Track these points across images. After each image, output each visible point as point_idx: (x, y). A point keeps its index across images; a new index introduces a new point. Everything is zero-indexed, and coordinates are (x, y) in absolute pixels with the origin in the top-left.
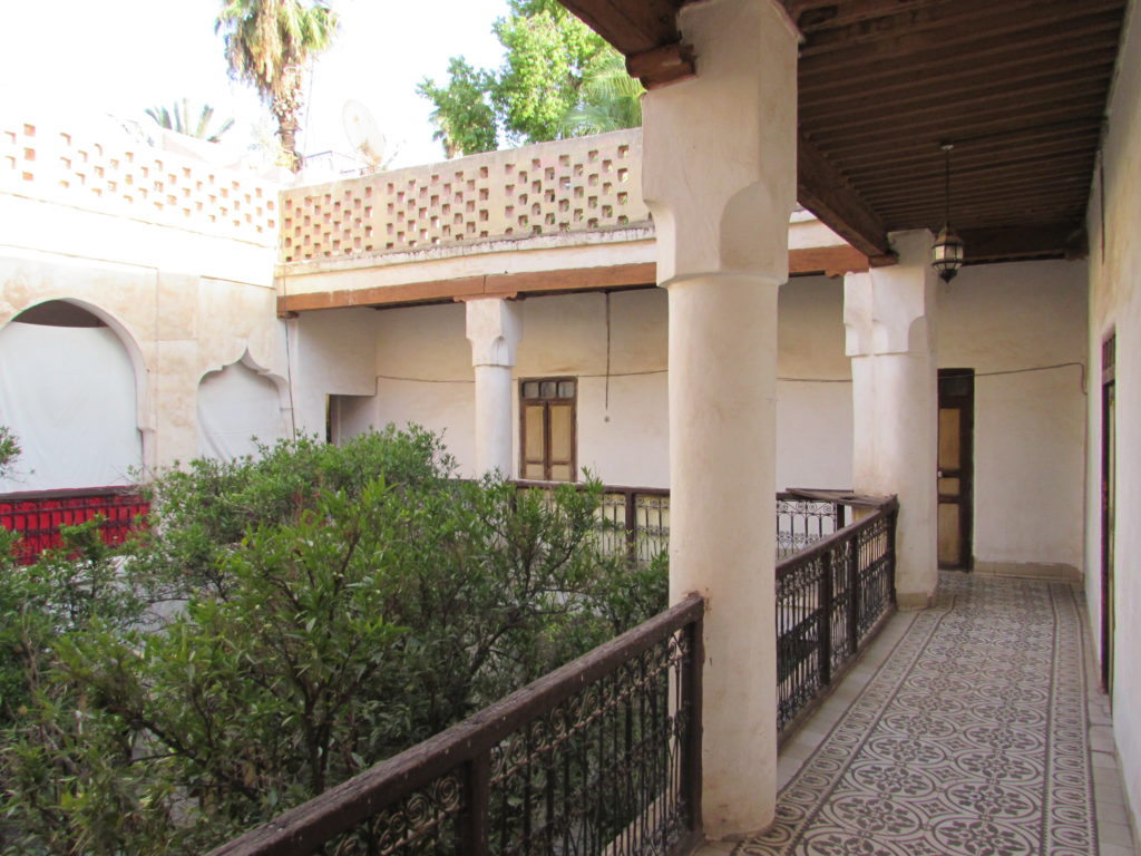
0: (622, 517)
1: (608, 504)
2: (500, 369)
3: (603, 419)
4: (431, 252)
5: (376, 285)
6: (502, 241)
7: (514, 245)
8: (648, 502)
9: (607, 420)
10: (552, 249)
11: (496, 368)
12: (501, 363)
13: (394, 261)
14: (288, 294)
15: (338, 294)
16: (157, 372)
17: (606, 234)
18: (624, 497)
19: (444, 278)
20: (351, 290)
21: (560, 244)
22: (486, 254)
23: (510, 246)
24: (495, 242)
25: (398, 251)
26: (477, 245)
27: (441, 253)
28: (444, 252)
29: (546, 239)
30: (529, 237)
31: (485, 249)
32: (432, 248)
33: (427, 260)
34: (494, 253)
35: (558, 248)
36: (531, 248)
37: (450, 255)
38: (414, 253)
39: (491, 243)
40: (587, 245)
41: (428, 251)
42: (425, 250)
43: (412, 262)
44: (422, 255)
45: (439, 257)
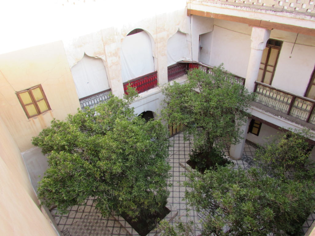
0: (290, 101)
1: (286, 97)
2: (260, 51)
3: (289, 57)
4: (242, 8)
5: (221, 13)
6: (270, 10)
7: (275, 13)
8: (299, 100)
9: (290, 57)
10: (289, 18)
11: (259, 51)
12: (261, 49)
13: (229, 7)
14: (191, 9)
15: (208, 13)
16: (157, 43)
17: (313, 17)
18: (292, 97)
19: (246, 17)
20: (212, 12)
21: (293, 17)
22: (263, 13)
23: (273, 13)
24: (268, 10)
25: (231, 4)
26: (261, 10)
27: (246, 9)
28: (248, 9)
29: (288, 14)
30: (282, 11)
31: (263, 12)
32: (243, 6)
33: (240, 10)
34: (266, 14)
35: (291, 18)
36: (281, 15)
37: (249, 11)
38: (237, 7)
39: (266, 10)
40: (304, 19)
41: (242, 7)
42: (240, 7)
43: (235, 9)
44: (239, 8)
45: (245, 10)
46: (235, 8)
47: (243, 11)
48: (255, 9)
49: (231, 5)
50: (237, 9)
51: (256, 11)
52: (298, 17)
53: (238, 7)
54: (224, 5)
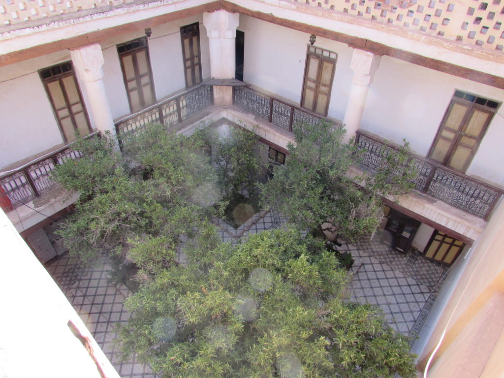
7: (104, 15)
10: (123, 14)
13: (21, 34)
19: (61, 39)
21: (127, 12)
22: (88, 21)
23: (102, 15)
24: (93, 14)
25: (24, 27)
26: (83, 17)
27: (59, 25)
28: (61, 23)
29: (120, 10)
30: (111, 10)
31: (88, 18)
32: (51, 22)
33: (48, 30)
34: (93, 20)
35: (125, 14)
36: (113, 15)
37: (65, 25)
38: (38, 27)
39: (91, 15)
40: (138, 10)
41: (49, 24)
42: (46, 24)
43: (37, 33)
44: (44, 27)
45: (58, 27)
46: (37, 30)
47: (53, 30)
48: (73, 19)
49: (24, 29)
50: (41, 31)
51: (77, 21)
52: (132, 9)
53: (41, 26)
54: (9, 32)
